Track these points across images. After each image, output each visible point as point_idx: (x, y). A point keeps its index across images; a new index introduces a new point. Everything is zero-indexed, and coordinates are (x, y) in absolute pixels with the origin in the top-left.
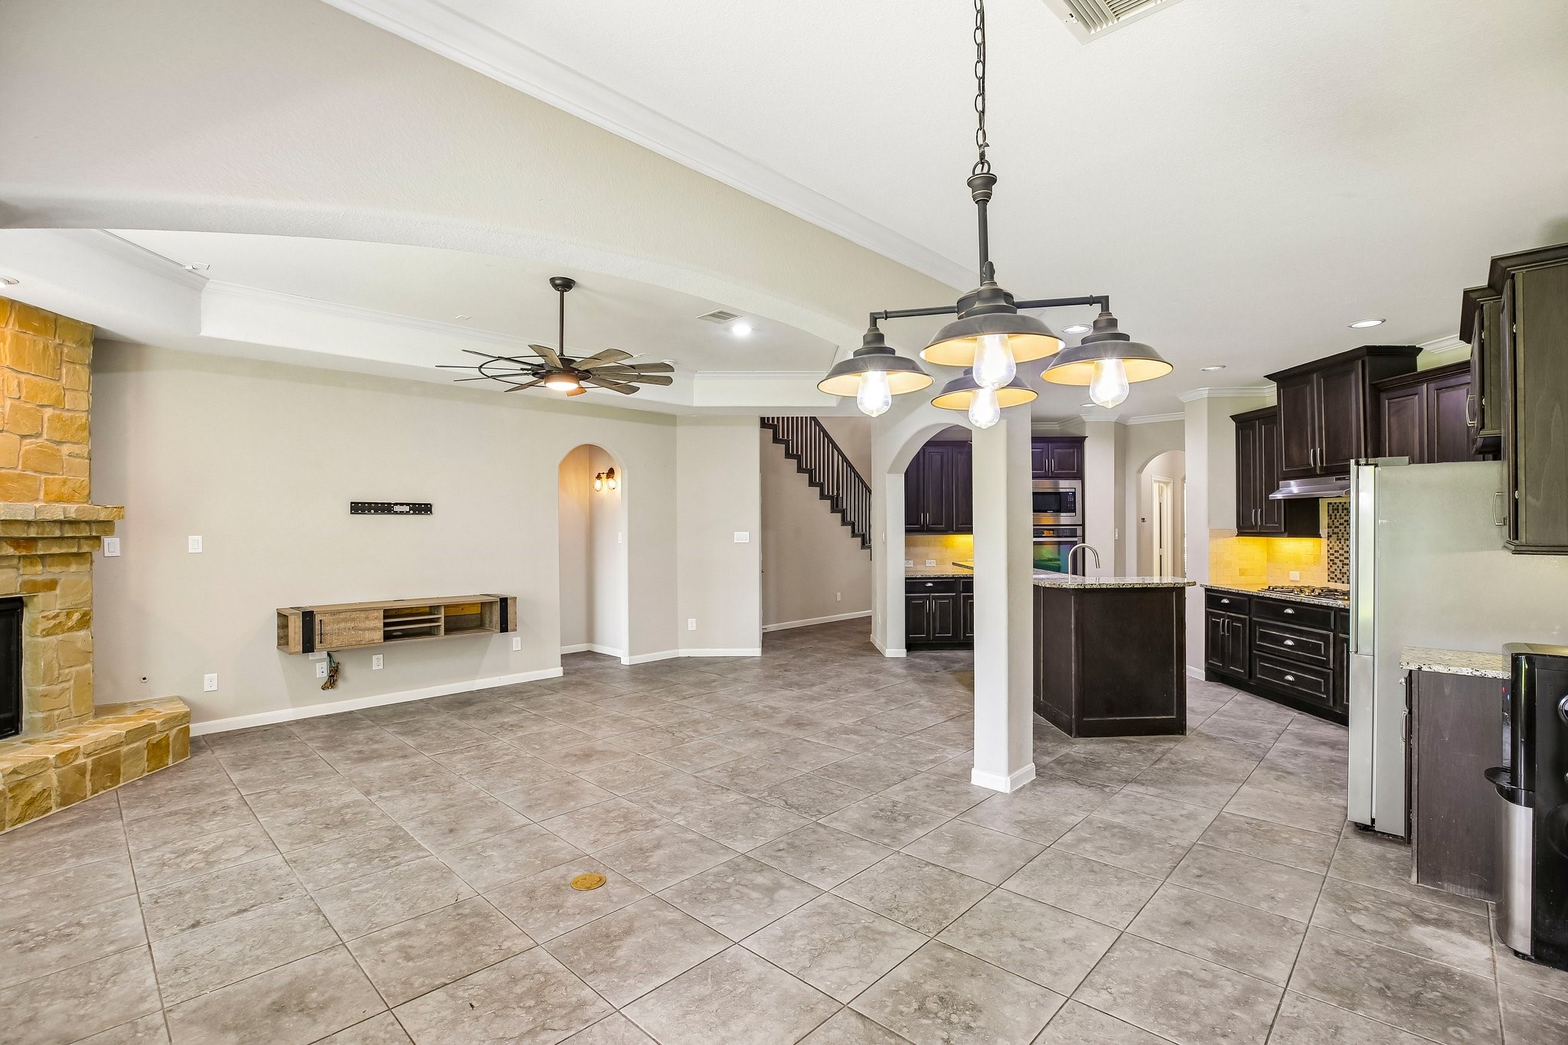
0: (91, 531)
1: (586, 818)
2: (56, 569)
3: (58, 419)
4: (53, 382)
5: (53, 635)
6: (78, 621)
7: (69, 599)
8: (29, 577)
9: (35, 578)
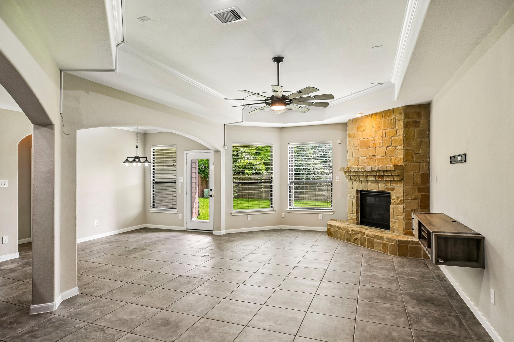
0: (391, 173)
2: (394, 185)
3: (395, 140)
4: (393, 129)
5: (393, 204)
6: (400, 202)
7: (397, 194)
8: (387, 186)
9: (389, 187)
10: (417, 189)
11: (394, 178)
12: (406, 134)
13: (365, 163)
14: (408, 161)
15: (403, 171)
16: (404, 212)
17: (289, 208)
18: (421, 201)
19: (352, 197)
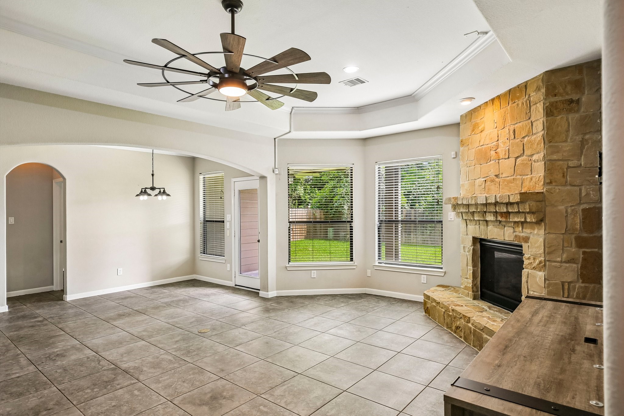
0: (518, 208)
1: (208, 351)
2: (528, 231)
3: (529, 142)
4: (527, 122)
5: (528, 269)
6: (538, 264)
7: (534, 250)
8: (517, 233)
9: (519, 234)
10: (574, 240)
11: (525, 218)
12: (548, 129)
13: (484, 190)
14: (554, 184)
15: (543, 203)
16: (546, 286)
17: (379, 263)
18: (583, 267)
19: (467, 250)
